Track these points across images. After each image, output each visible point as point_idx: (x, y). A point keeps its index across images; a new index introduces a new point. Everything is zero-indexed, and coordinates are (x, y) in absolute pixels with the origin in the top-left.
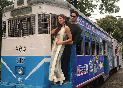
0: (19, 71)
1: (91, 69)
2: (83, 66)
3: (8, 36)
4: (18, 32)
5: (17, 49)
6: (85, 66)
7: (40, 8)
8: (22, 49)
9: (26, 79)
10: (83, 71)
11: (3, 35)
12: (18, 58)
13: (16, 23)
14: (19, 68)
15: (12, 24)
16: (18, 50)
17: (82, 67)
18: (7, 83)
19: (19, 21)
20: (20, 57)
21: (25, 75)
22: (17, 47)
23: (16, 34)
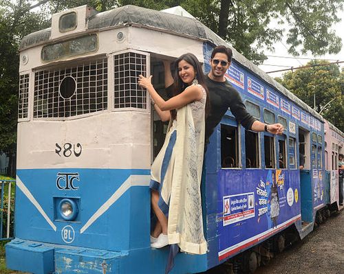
0: (65, 210)
1: (261, 206)
2: (238, 198)
3: (35, 114)
4: (62, 104)
5: (59, 150)
6: (246, 197)
8: (72, 149)
9: (82, 231)
10: (241, 211)
11: (21, 112)
12: (61, 176)
13: (57, 79)
14: (64, 202)
15: (46, 81)
16: (61, 153)
17: (237, 202)
18: (31, 243)
19: (62, 72)
20: (67, 173)
21: (79, 220)
22: (57, 145)
23: (56, 110)
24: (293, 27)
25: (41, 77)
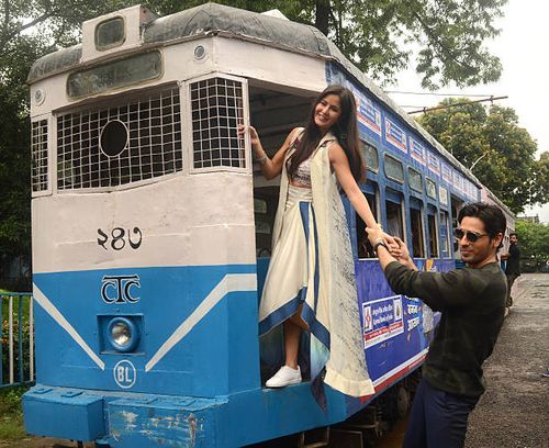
0: (118, 336)
1: (412, 316)
2: (382, 305)
3: (60, 183)
4: (104, 166)
5: (104, 239)
6: (391, 302)
7: (200, 52)
8: (125, 237)
9: (149, 367)
10: (387, 324)
11: (35, 181)
12: (109, 281)
13: (94, 125)
14: (115, 324)
15: (77, 130)
16: (108, 244)
17: (380, 310)
18: (65, 391)
19: (104, 114)
20: (119, 275)
21: (142, 351)
22: (99, 231)
23: (95, 176)
24: (425, 48)
25: (68, 124)
